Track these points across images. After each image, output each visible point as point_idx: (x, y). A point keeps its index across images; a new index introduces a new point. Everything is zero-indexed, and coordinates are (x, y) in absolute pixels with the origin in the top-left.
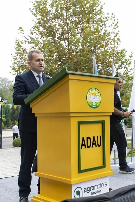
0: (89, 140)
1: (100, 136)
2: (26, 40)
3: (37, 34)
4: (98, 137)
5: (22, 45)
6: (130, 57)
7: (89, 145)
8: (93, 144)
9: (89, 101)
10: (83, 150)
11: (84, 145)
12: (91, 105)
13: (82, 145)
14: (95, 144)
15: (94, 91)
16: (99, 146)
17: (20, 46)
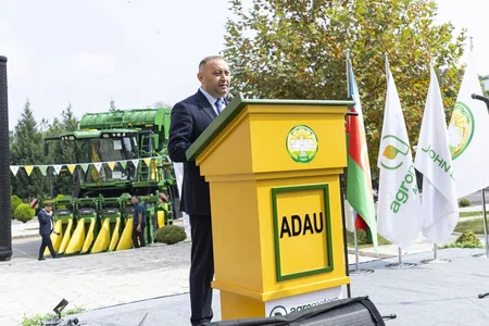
0: (296, 221)
1: (321, 214)
2: (246, 21)
3: (266, 8)
4: (315, 215)
5: (240, 32)
6: (459, 39)
7: (297, 230)
8: (306, 228)
9: (291, 151)
10: (285, 241)
11: (288, 230)
12: (296, 157)
13: (283, 231)
14: (310, 228)
15: (302, 130)
16: (318, 231)
17: (237, 35)
